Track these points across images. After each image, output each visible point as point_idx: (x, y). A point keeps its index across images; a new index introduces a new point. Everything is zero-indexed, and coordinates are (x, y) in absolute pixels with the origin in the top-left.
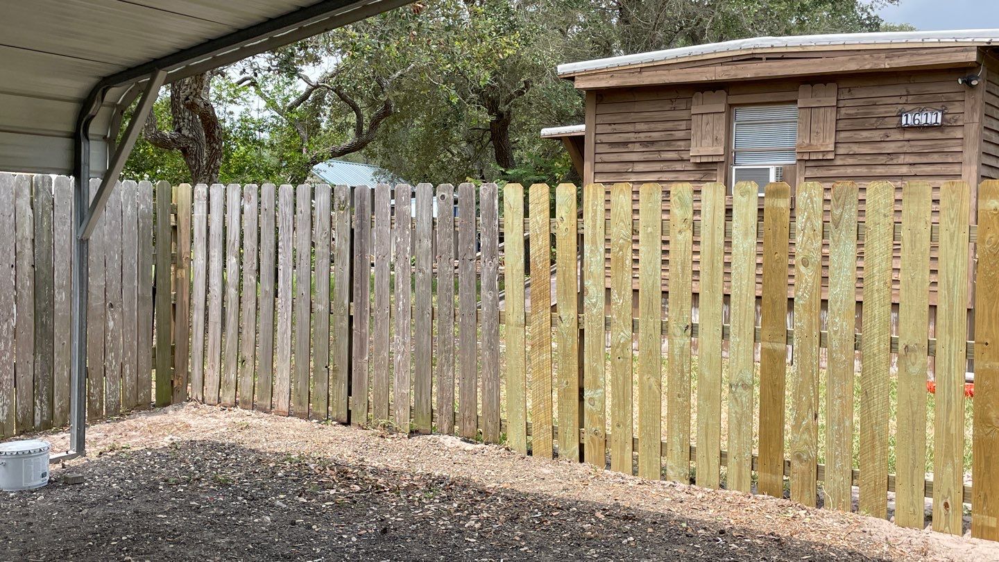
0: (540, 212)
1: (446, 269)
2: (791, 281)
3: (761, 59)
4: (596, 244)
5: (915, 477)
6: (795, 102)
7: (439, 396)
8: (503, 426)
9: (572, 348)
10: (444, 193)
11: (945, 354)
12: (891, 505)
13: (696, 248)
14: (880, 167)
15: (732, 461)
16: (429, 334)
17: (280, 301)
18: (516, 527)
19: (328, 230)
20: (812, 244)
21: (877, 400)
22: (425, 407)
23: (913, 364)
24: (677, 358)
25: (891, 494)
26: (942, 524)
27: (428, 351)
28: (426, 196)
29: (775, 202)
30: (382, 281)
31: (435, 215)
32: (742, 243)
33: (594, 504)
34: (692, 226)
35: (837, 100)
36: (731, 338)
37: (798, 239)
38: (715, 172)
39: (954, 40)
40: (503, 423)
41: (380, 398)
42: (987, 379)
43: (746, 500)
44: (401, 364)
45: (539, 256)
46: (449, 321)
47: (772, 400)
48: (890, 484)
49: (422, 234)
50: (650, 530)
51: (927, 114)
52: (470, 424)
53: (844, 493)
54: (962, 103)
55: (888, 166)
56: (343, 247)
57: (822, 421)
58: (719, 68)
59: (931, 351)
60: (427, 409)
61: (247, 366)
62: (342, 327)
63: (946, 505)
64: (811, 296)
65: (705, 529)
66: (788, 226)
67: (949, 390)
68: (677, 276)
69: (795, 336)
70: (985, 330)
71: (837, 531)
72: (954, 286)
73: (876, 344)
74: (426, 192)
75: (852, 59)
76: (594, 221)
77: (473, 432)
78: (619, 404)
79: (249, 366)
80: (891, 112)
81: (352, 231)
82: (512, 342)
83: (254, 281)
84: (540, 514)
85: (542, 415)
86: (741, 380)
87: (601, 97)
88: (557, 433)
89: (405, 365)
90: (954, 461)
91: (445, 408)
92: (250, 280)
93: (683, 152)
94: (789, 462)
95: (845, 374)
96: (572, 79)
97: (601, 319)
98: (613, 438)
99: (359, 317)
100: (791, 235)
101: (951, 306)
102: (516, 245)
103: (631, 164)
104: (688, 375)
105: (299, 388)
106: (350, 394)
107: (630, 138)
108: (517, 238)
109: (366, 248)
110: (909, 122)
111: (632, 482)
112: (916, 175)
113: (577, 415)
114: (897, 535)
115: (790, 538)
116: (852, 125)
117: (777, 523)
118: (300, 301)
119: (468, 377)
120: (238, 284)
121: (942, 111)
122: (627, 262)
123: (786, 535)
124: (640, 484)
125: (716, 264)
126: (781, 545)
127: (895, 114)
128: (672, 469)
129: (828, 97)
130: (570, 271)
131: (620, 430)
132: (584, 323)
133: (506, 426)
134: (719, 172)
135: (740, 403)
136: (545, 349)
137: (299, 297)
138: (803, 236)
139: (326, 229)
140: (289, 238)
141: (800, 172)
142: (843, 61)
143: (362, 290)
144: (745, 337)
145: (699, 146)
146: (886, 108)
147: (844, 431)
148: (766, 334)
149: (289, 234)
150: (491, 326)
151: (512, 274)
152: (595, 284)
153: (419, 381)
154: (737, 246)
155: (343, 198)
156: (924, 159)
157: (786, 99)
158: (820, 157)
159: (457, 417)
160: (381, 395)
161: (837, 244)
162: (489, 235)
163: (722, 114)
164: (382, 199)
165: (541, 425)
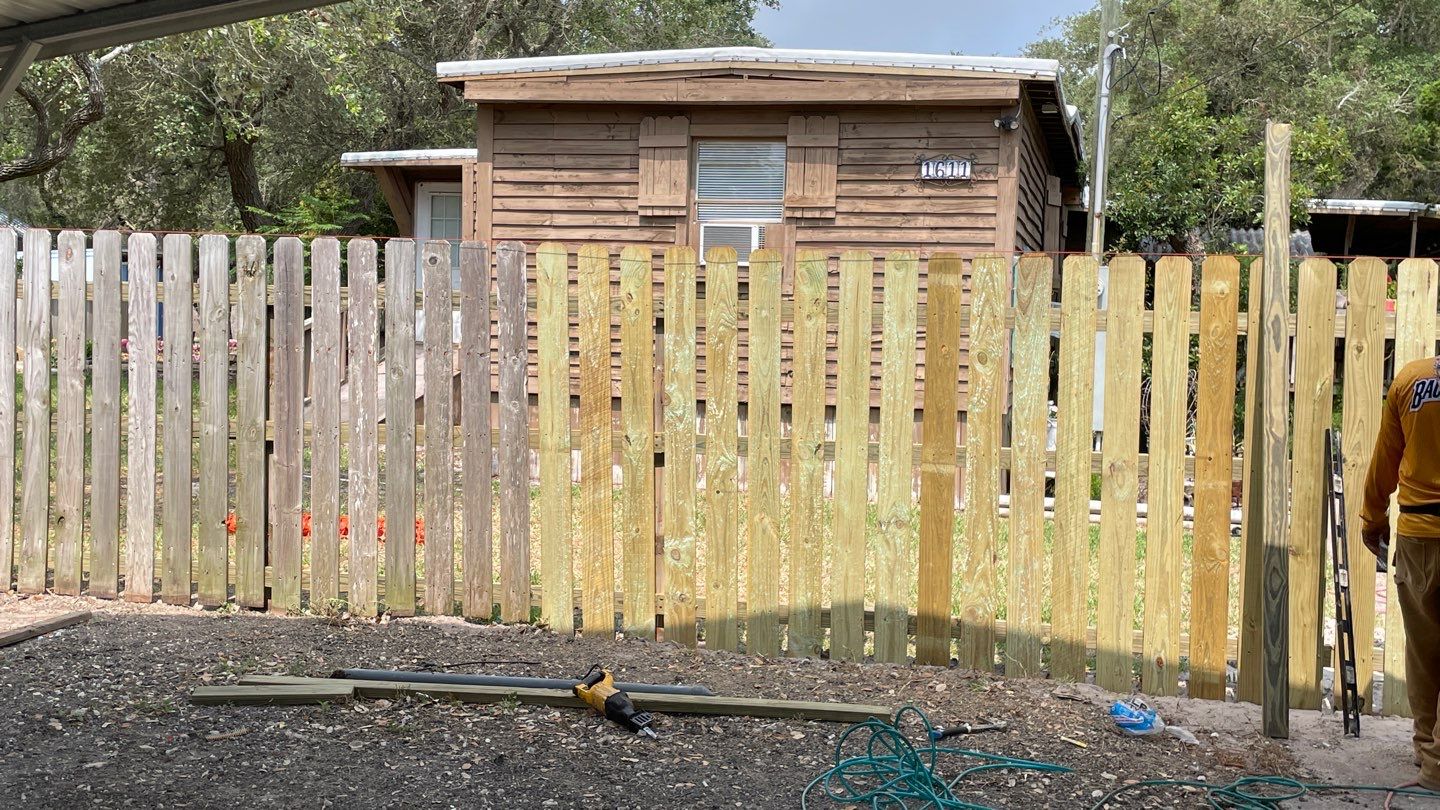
0: (595, 287)
1: (440, 368)
3: (741, 77)
4: (685, 333)
5: (1122, 628)
6: (784, 139)
7: (428, 557)
8: (535, 597)
9: (646, 478)
10: (435, 255)
11: (1160, 472)
14: (894, 231)
15: (881, 624)
16: (410, 468)
17: (132, 420)
19: (225, 307)
20: (992, 335)
21: (1075, 532)
22: (404, 576)
23: (1120, 487)
24: (804, 489)
26: (1155, 685)
27: (408, 492)
28: (404, 257)
29: (943, 279)
30: (326, 388)
32: (897, 332)
34: (826, 310)
35: (840, 139)
36: (881, 458)
37: (973, 329)
38: (672, 231)
39: (991, 70)
40: (534, 592)
41: (324, 565)
42: (1209, 501)
44: (362, 513)
45: (594, 349)
46: (444, 447)
47: (936, 540)
49: (397, 315)
51: (952, 163)
52: (481, 597)
53: (1031, 656)
54: (996, 151)
55: (904, 230)
56: (254, 334)
58: (682, 85)
59: (1143, 470)
60: (407, 578)
61: (68, 525)
62: (251, 459)
63: (1160, 660)
64: (989, 404)
66: (959, 311)
67: (1165, 516)
68: (804, 375)
69: (968, 455)
70: (1208, 441)
72: (1170, 388)
73: (1074, 461)
74: (404, 252)
75: (863, 86)
76: (680, 300)
77: (487, 607)
78: (718, 555)
79: (73, 524)
80: (909, 159)
81: (270, 309)
82: (551, 474)
83: (80, 388)
85: (598, 579)
86: (894, 515)
87: (501, 113)
88: (622, 602)
89: (369, 515)
90: (1169, 605)
91: (438, 575)
92: (72, 386)
93: (626, 200)
95: (1036, 501)
96: (460, 85)
97: (690, 439)
98: (709, 604)
99: (284, 442)
100: (964, 323)
101: (1168, 413)
102: (558, 332)
103: (550, 215)
104: (819, 511)
105: (171, 557)
106: (266, 563)
107: (546, 177)
108: (558, 323)
109: (296, 335)
110: (930, 174)
113: (652, 575)
116: (858, 174)
118: (172, 418)
119: (477, 527)
120: (46, 394)
121: (971, 161)
122: (731, 358)
125: (860, 361)
127: (913, 162)
128: (797, 640)
129: (827, 135)
130: (642, 371)
131: (719, 592)
132: (663, 444)
133: (540, 597)
134: (679, 230)
135: (892, 547)
136: (603, 484)
137: (170, 413)
138: (980, 324)
139: (220, 306)
140: (150, 319)
141: (789, 234)
142: (851, 87)
143: (289, 401)
144: (900, 459)
145: (650, 192)
146: (900, 153)
147: (1032, 576)
148: (929, 453)
149: (149, 313)
150: (516, 453)
151: (551, 375)
152: (681, 391)
153: (393, 538)
154: (890, 337)
155: (252, 257)
156: (948, 222)
157: (770, 134)
158: (817, 214)
159: (458, 589)
160: (326, 559)
161: (1025, 333)
162: (512, 318)
163: (682, 150)
164: (325, 261)
165: (597, 592)
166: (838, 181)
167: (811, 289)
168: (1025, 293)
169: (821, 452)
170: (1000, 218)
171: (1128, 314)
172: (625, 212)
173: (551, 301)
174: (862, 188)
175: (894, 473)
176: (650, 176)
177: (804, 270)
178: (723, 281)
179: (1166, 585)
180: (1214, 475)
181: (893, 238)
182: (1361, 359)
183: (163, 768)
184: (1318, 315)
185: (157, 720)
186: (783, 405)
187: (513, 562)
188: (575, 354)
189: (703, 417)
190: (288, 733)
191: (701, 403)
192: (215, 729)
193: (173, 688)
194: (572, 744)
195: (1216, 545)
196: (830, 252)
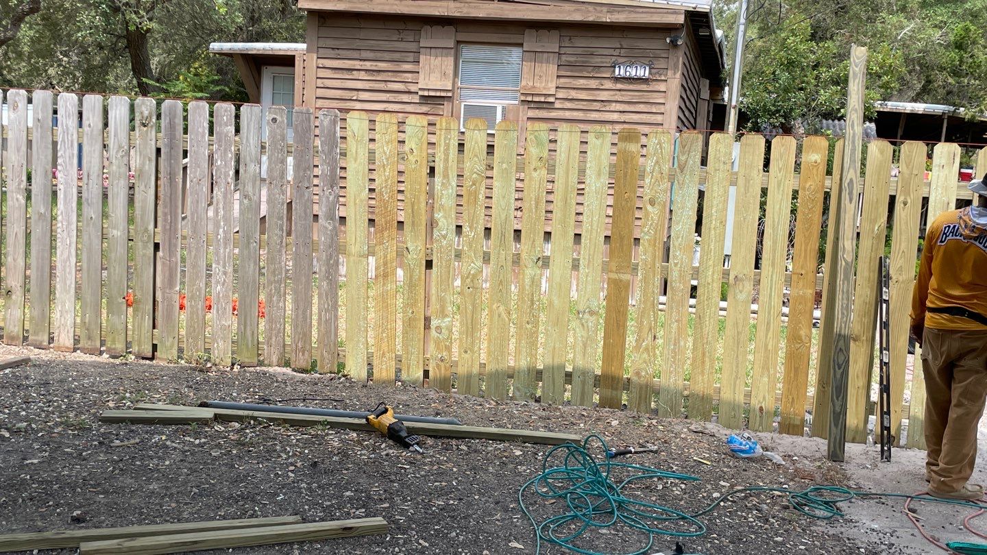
0: (387, 143)
1: (277, 196)
4: (448, 178)
5: (738, 387)
6: (521, 45)
7: (267, 328)
8: (341, 356)
9: (420, 278)
10: (276, 116)
11: (768, 283)
14: (595, 112)
15: (577, 380)
16: (255, 264)
17: (59, 225)
19: (126, 148)
20: (659, 186)
21: (709, 322)
22: (250, 339)
23: (741, 292)
24: (527, 287)
26: (758, 424)
27: (254, 281)
28: (253, 117)
29: (628, 146)
30: (197, 207)
31: (265, 139)
32: (595, 182)
34: (547, 165)
35: (560, 47)
36: (580, 268)
37: (647, 181)
38: (442, 106)
40: (341, 353)
41: (194, 331)
42: (800, 304)
44: (221, 295)
45: (386, 187)
46: (280, 251)
47: (615, 325)
48: (715, 394)
49: (248, 158)
51: (637, 67)
52: (303, 355)
53: (676, 403)
54: (666, 59)
55: (602, 112)
56: (147, 167)
57: (660, 341)
58: (451, 5)
59: (756, 281)
60: (253, 340)
61: (13, 297)
62: (144, 255)
63: (762, 410)
64: (656, 233)
67: (769, 313)
68: (530, 211)
69: (639, 268)
70: (801, 264)
72: (778, 226)
73: (711, 274)
74: (254, 114)
75: (578, 10)
76: (446, 155)
77: (307, 362)
78: (467, 331)
79: (17, 296)
80: (606, 63)
81: (158, 151)
82: (353, 272)
83: (23, 201)
85: (384, 346)
86: (588, 307)
87: (324, 20)
88: (401, 361)
89: (226, 296)
90: (769, 372)
91: (274, 339)
92: (17, 199)
93: (410, 84)
94: (628, 378)
95: (683, 300)
97: (450, 251)
98: (460, 363)
99: (167, 244)
100: (641, 177)
101: (772, 243)
102: (361, 174)
103: (356, 92)
104: (537, 303)
105: (87, 321)
106: (154, 327)
107: (354, 66)
108: (361, 168)
109: (177, 170)
110: (621, 73)
113: (422, 343)
116: (571, 71)
118: (88, 225)
119: (301, 307)
121: (649, 65)
122: (480, 196)
125: (568, 201)
127: (609, 65)
128: (518, 389)
129: (551, 43)
130: (419, 202)
131: (466, 356)
132: (432, 254)
133: (344, 356)
134: (447, 106)
135: (586, 328)
136: (389, 280)
137: (87, 220)
138: (652, 178)
139: (123, 147)
140: (73, 154)
141: (522, 112)
142: (569, 11)
143: (171, 217)
144: (593, 269)
145: (427, 79)
146: (602, 58)
147: (679, 350)
148: (613, 265)
149: (73, 150)
150: (330, 257)
151: (355, 204)
152: (445, 218)
153: (243, 312)
154: (589, 185)
155: (146, 113)
156: (632, 108)
157: (512, 41)
158: (542, 99)
159: (288, 349)
160: (196, 327)
161: (681, 186)
162: (329, 163)
163: (450, 50)
164: (198, 118)
165: (383, 354)
166: (557, 76)
167: (538, 151)
168: (683, 158)
169: (540, 263)
170: (667, 106)
171: (752, 175)
172: (410, 92)
173: (356, 151)
174: (574, 82)
175: (589, 279)
176: (427, 67)
177: (532, 137)
178: (476, 143)
179: (768, 358)
180: (803, 285)
181: (593, 118)
182: (905, 210)
183: (80, 465)
184: (879, 179)
185: (76, 432)
186: (515, 231)
187: (326, 332)
188: (372, 190)
189: (459, 237)
190: (168, 443)
191: (459, 227)
192: (117, 439)
193: (88, 411)
194: (364, 455)
195: (802, 333)
196: (550, 126)
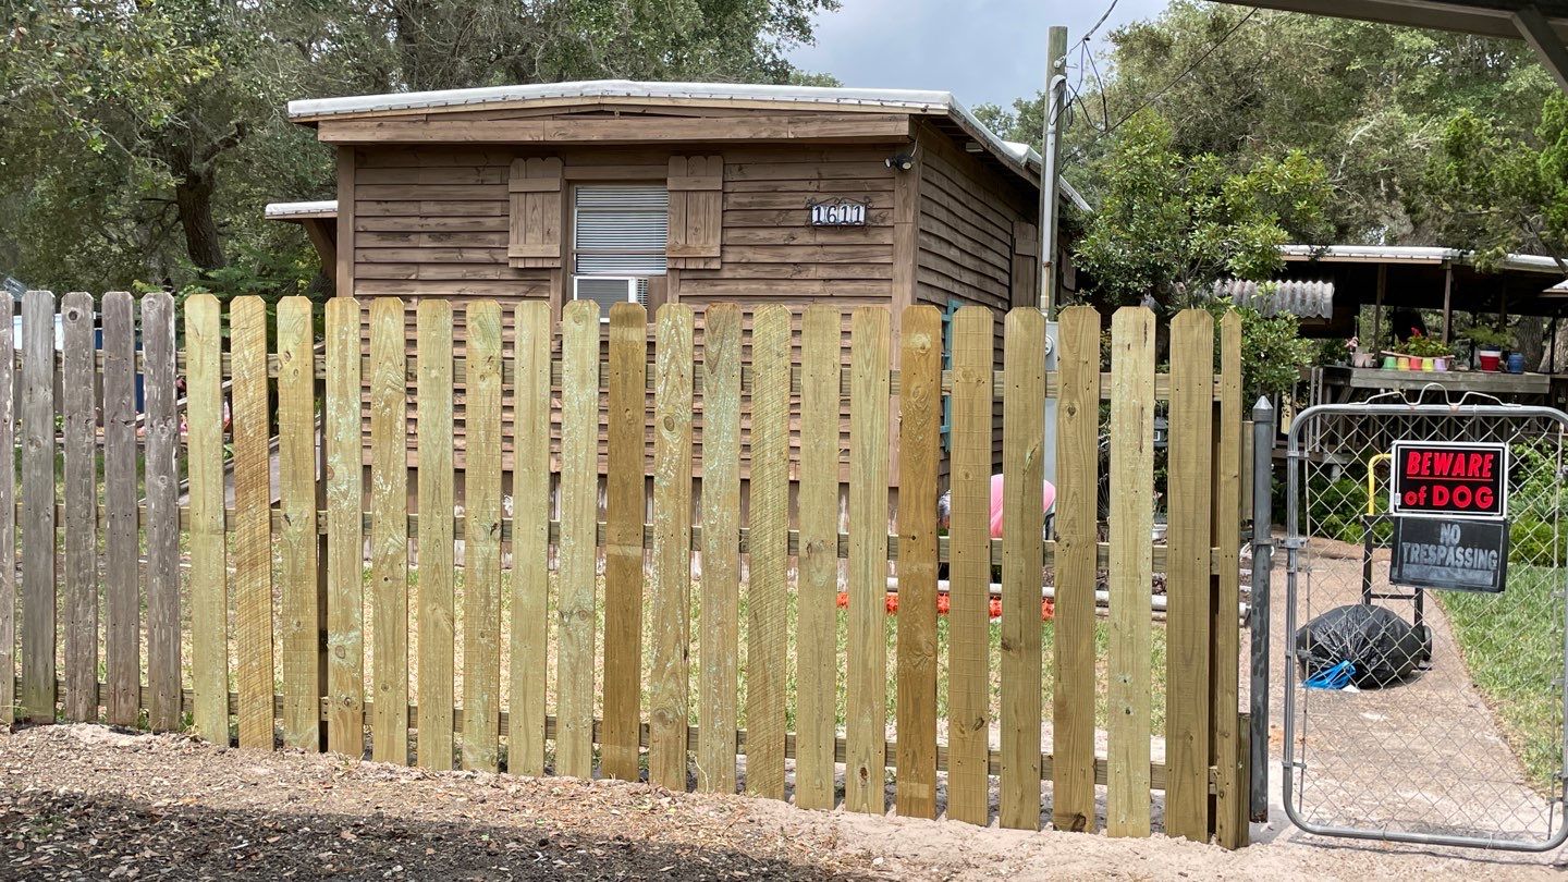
0: (249, 344)
1: (79, 437)
2: (649, 451)
3: (612, 113)
4: (347, 397)
5: (823, 735)
6: (664, 182)
7: (69, 656)
8: (186, 702)
9: (308, 565)
10: (75, 309)
11: (860, 554)
12: (791, 777)
13: (507, 401)
14: (785, 283)
15: (563, 731)
16: (49, 551)
18: (202, 869)
20: (679, 396)
21: (770, 623)
22: (42, 677)
23: (819, 571)
24: (479, 575)
25: (791, 762)
26: (859, 800)
27: (47, 579)
28: (41, 312)
29: (626, 333)
31: (59, 346)
32: (577, 394)
33: (341, 818)
34: (500, 369)
35: (724, 182)
36: (562, 540)
37: (659, 389)
38: (547, 284)
39: (879, 103)
40: (186, 696)
42: (915, 587)
43: (582, 789)
45: (249, 416)
46: (86, 529)
47: (622, 633)
48: (789, 748)
49: (34, 378)
50: (430, 851)
51: (845, 208)
52: (126, 701)
53: (725, 767)
54: (892, 194)
55: (795, 282)
57: (695, 660)
58: (550, 124)
59: (842, 551)
60: (46, 679)
63: (864, 772)
64: (678, 475)
65: (517, 840)
66: (644, 367)
67: (866, 604)
68: (478, 445)
69: (655, 535)
70: (911, 519)
71: (714, 823)
72: (870, 457)
73: (769, 540)
74: (42, 307)
75: (743, 122)
76: (343, 359)
77: (133, 714)
78: (386, 653)
80: (798, 203)
82: (203, 560)
84: (246, 843)
85: (255, 679)
86: (578, 605)
87: (363, 158)
88: (282, 707)
90: (872, 707)
91: (79, 677)
93: (496, 251)
94: (647, 725)
95: (726, 588)
96: (314, 125)
97: (355, 518)
98: (376, 709)
100: (648, 382)
101: (868, 485)
102: (209, 396)
103: (415, 267)
104: (497, 601)
107: (411, 226)
108: (209, 386)
110: (821, 219)
111: (406, 776)
112: (832, 296)
113: (316, 676)
114: (797, 822)
115: (645, 843)
116: (744, 219)
117: (627, 820)
119: (122, 622)
121: (866, 205)
122: (399, 425)
123: (639, 838)
124: (418, 779)
125: (538, 428)
126: (631, 853)
127: (802, 207)
128: (471, 750)
129: (710, 176)
130: (301, 439)
131: (386, 695)
132: (326, 525)
133: (192, 702)
134: (555, 283)
135: (575, 641)
136: (260, 570)
138: (666, 384)
141: (672, 287)
142: (730, 124)
144: (582, 539)
146: (790, 196)
147: (725, 674)
148: (612, 533)
150: (164, 535)
151: (202, 446)
152: (346, 461)
153: (30, 634)
154: (569, 399)
156: (842, 273)
157: (649, 176)
158: (701, 265)
159: (102, 693)
161: (714, 394)
162: (158, 381)
163: (554, 195)
165: (254, 696)
166: (723, 228)
167: (485, 346)
168: (713, 349)
169: (498, 533)
172: (497, 264)
173: (202, 360)
174: (750, 236)
175: (576, 556)
176: (521, 223)
177: (475, 324)
178: (389, 337)
179: (870, 684)
180: (919, 556)
184: (1025, 372)
187: (163, 661)
195: (922, 638)
